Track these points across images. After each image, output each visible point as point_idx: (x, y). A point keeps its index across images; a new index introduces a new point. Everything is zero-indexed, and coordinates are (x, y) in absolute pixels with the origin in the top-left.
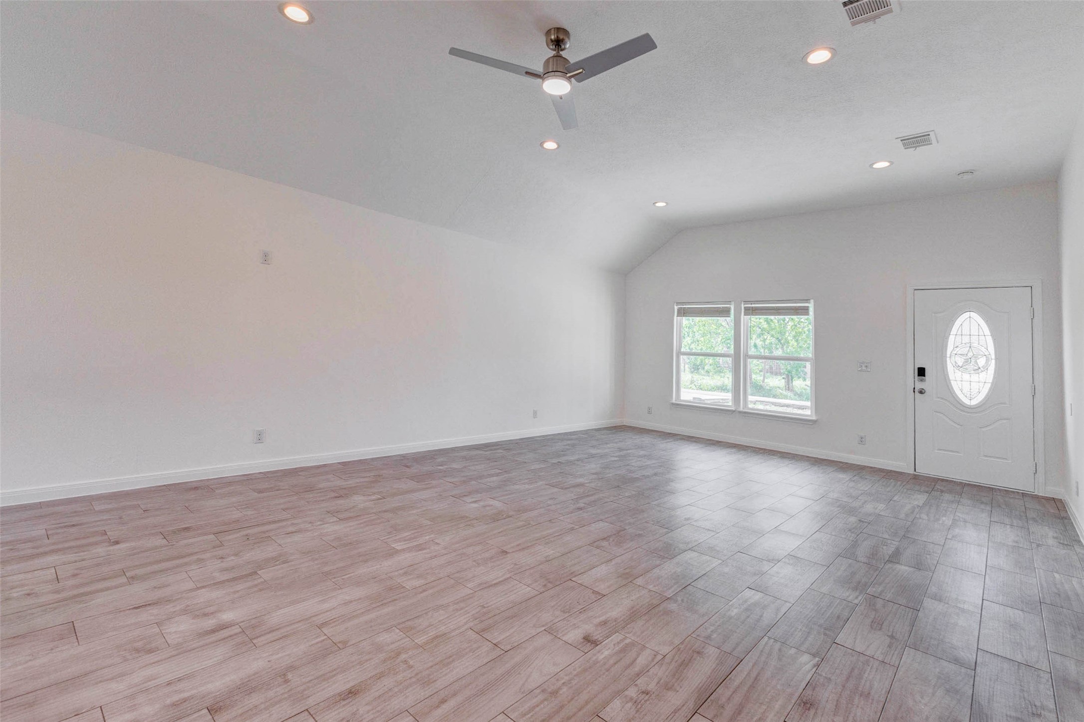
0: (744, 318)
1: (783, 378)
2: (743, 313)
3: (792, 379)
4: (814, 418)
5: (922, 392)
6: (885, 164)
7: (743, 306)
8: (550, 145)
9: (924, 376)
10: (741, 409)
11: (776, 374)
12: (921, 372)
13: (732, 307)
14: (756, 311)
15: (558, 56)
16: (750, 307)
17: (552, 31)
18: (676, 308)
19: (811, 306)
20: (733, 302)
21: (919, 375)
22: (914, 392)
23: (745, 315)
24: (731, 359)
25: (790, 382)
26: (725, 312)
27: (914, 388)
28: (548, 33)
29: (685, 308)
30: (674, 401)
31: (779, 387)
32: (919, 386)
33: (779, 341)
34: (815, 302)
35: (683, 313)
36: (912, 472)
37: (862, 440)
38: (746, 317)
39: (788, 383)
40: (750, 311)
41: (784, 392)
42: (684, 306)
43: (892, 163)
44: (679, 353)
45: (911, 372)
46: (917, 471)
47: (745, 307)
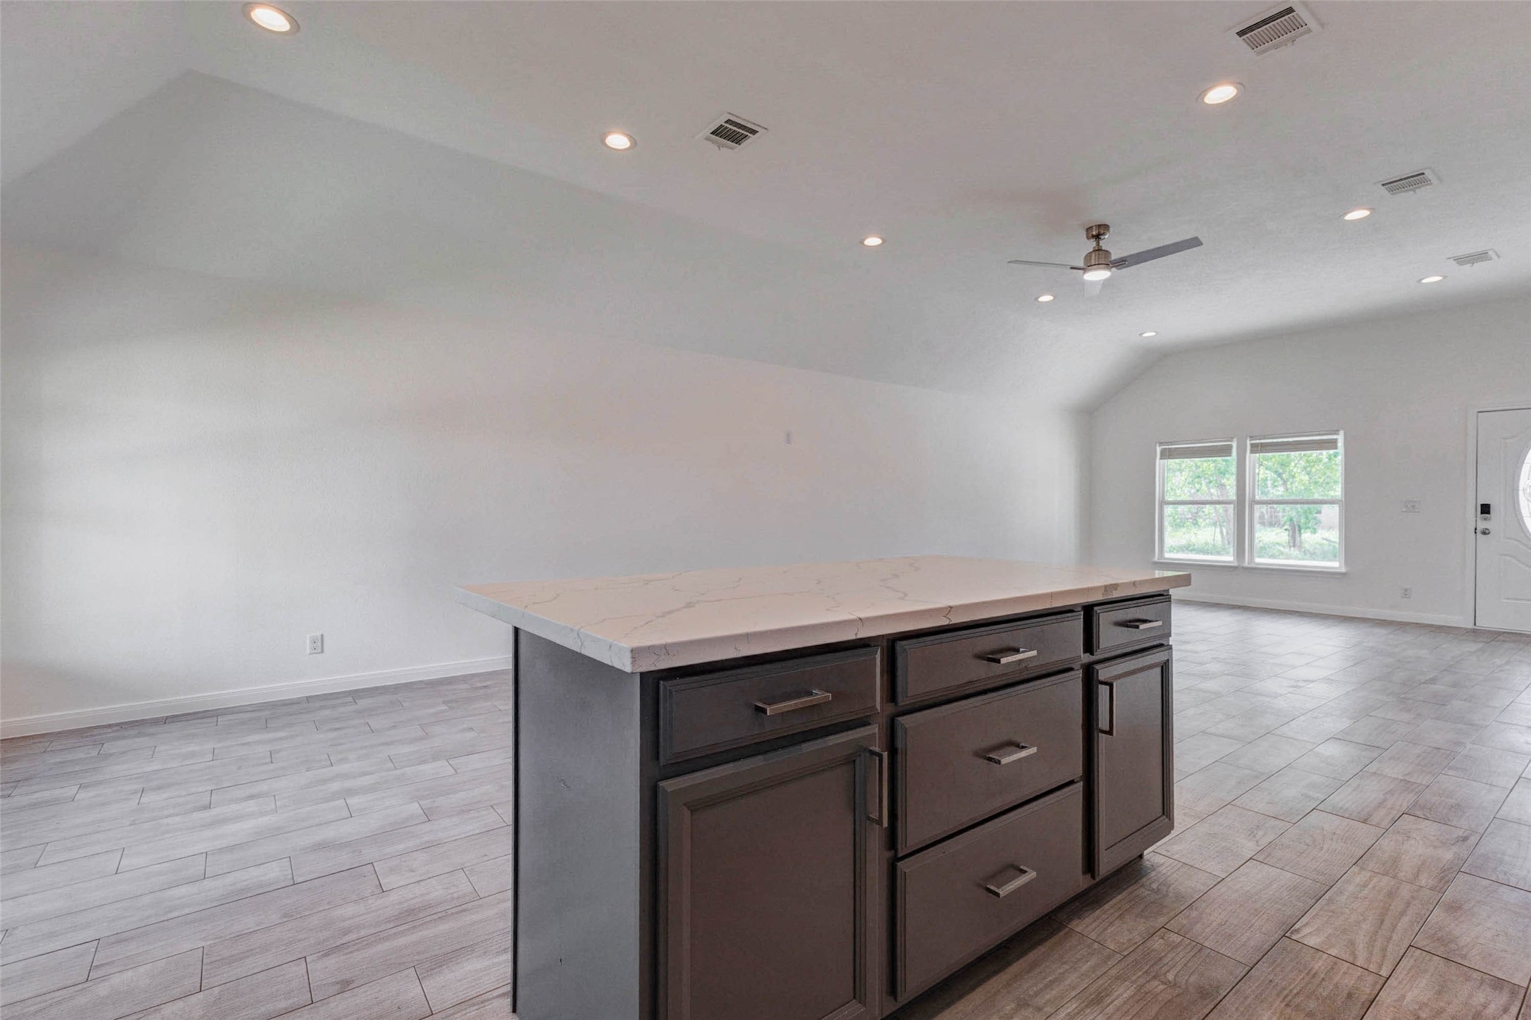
0: (1250, 457)
1: (1286, 530)
2: (1248, 451)
3: (1300, 531)
4: (1343, 570)
5: (1485, 532)
6: (1437, 278)
7: (1248, 443)
8: (1046, 298)
9: (1489, 514)
10: (1246, 564)
11: (1271, 525)
12: (1486, 509)
13: (1234, 444)
14: (1267, 448)
15: (1098, 250)
16: (1258, 443)
17: (1094, 227)
18: (1159, 449)
19: (1340, 438)
20: (1236, 439)
21: (1482, 513)
22: (1476, 533)
23: (1251, 453)
24: (1232, 506)
25: (1297, 532)
26: (1225, 451)
27: (1476, 529)
28: (1089, 229)
29: (1171, 448)
30: (1156, 559)
31: (1278, 543)
32: (1482, 525)
33: (1280, 475)
34: (1345, 434)
35: (1167, 454)
36: (1471, 626)
37: (1406, 593)
38: (1252, 455)
39: (1293, 537)
40: (1256, 448)
41: (1286, 550)
42: (1170, 447)
43: (1445, 277)
44: (1164, 503)
45: (1472, 511)
46: (1477, 624)
47: (1252, 445)
